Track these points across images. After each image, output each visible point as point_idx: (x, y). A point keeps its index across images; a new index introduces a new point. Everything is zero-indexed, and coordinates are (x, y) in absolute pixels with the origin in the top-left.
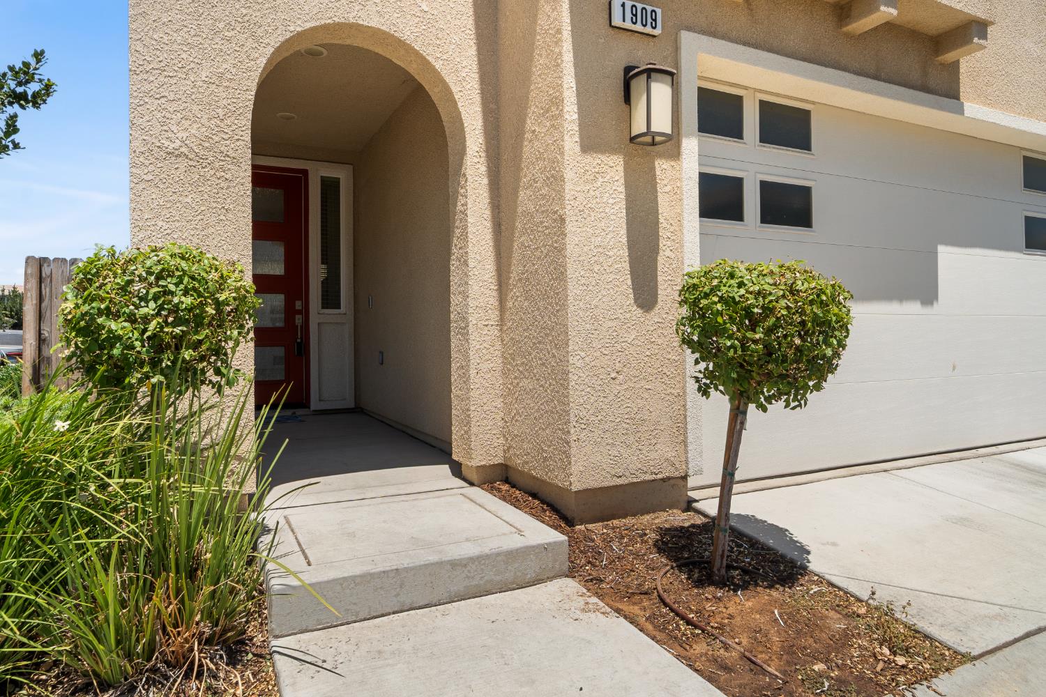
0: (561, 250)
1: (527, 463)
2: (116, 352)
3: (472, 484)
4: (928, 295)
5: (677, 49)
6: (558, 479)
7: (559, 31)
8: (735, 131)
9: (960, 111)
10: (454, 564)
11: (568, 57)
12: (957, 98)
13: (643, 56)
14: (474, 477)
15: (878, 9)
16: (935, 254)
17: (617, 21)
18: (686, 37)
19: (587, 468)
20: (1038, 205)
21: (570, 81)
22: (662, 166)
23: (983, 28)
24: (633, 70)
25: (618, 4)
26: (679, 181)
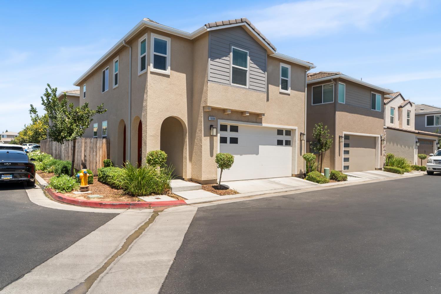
0: (201, 149)
1: (195, 177)
2: (157, 162)
3: (186, 181)
4: (257, 153)
5: (217, 121)
6: (200, 179)
7: (202, 121)
8: (226, 130)
9: (263, 125)
10: (189, 187)
11: (203, 125)
12: (262, 123)
13: (212, 123)
14: (187, 180)
15: (246, 114)
16: (259, 147)
17: (209, 119)
18: (219, 120)
19: (204, 178)
20: (280, 138)
21: (203, 128)
22: (215, 138)
23: (264, 114)
24: (211, 126)
25: (209, 117)
26: (217, 140)
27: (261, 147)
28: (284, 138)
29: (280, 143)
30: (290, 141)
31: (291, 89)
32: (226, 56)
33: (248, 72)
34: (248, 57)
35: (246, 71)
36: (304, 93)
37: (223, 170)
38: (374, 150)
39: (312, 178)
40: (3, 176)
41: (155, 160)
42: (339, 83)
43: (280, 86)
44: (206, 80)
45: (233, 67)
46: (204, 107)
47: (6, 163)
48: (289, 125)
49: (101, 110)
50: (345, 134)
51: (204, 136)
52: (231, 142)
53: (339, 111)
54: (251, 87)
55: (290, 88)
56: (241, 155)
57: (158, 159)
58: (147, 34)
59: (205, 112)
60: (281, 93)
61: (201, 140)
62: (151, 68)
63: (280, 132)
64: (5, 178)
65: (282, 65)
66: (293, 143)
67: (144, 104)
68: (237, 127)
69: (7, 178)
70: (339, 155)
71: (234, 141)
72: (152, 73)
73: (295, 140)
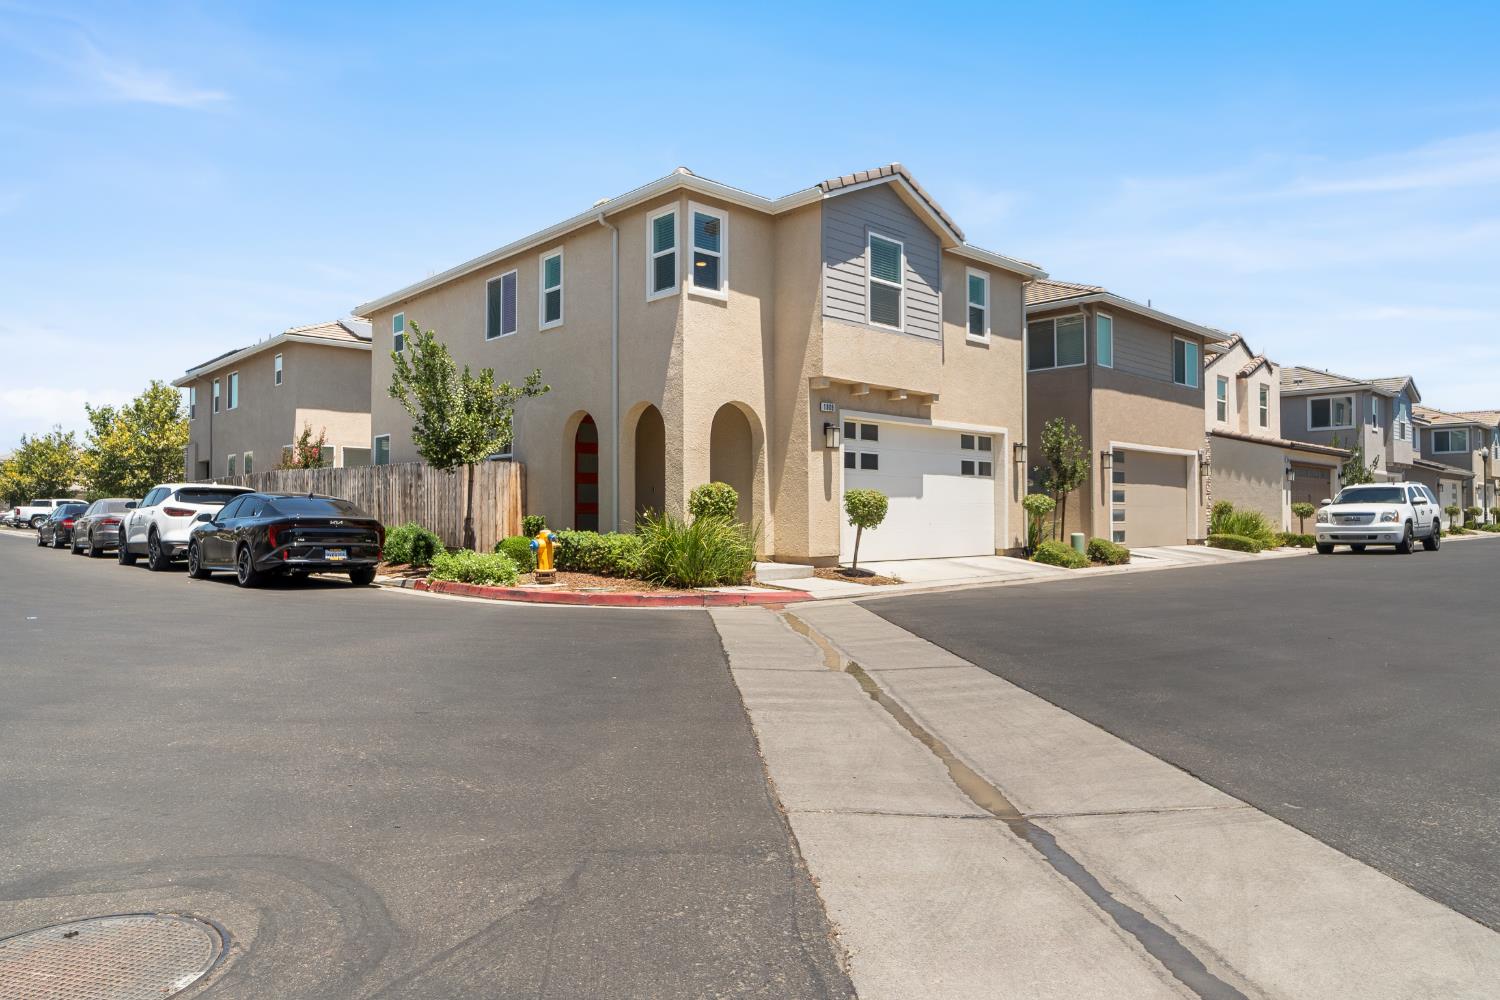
0: (806, 482)
3: (762, 562)
4: (919, 495)
5: (838, 415)
6: (803, 554)
7: (806, 413)
8: (855, 436)
9: (931, 424)
11: (809, 421)
12: (930, 419)
13: (830, 419)
15: (899, 396)
16: (923, 478)
17: (823, 409)
18: (842, 411)
19: (815, 550)
20: (968, 456)
21: (809, 430)
22: (833, 454)
23: (936, 397)
24: (826, 426)
25: (823, 404)
26: (839, 458)
27: (927, 480)
28: (976, 456)
29: (967, 469)
30: (989, 464)
31: (992, 333)
32: (858, 256)
33: (902, 293)
34: (902, 255)
35: (899, 290)
36: (1020, 342)
37: (863, 529)
38: (1183, 490)
39: (1050, 555)
40: (327, 552)
41: (718, 504)
42: (1098, 313)
43: (968, 325)
44: (816, 313)
45: (872, 282)
46: (810, 379)
47: (333, 520)
48: (990, 424)
49: (536, 387)
50: (1114, 448)
51: (813, 449)
52: (864, 466)
53: (1099, 387)
54: (911, 330)
55: (989, 330)
57: (724, 502)
58: (678, 203)
59: (813, 392)
60: (970, 343)
61: (805, 460)
62: (689, 286)
63: (967, 441)
64: (332, 558)
65: (972, 272)
66: (997, 471)
67: (671, 372)
68: (876, 427)
69: (336, 558)
70: (1103, 504)
71: (870, 462)
72: (692, 297)
73: (1003, 461)
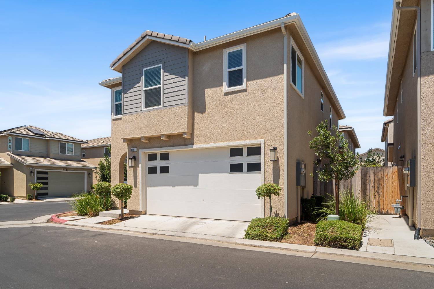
4: (196, 184)
8: (156, 159)
12: (193, 145)
16: (198, 176)
18: (140, 150)
19: (129, 208)
20: (237, 160)
24: (134, 157)
25: (131, 149)
27: (202, 177)
28: (245, 160)
29: (236, 168)
33: (161, 88)
34: (161, 70)
43: (225, 83)
45: (145, 91)
48: (245, 139)
52: (161, 172)
56: (174, 186)
60: (227, 94)
62: (112, 117)
63: (236, 152)
65: (228, 51)
68: (169, 153)
71: (165, 170)
72: (113, 120)
